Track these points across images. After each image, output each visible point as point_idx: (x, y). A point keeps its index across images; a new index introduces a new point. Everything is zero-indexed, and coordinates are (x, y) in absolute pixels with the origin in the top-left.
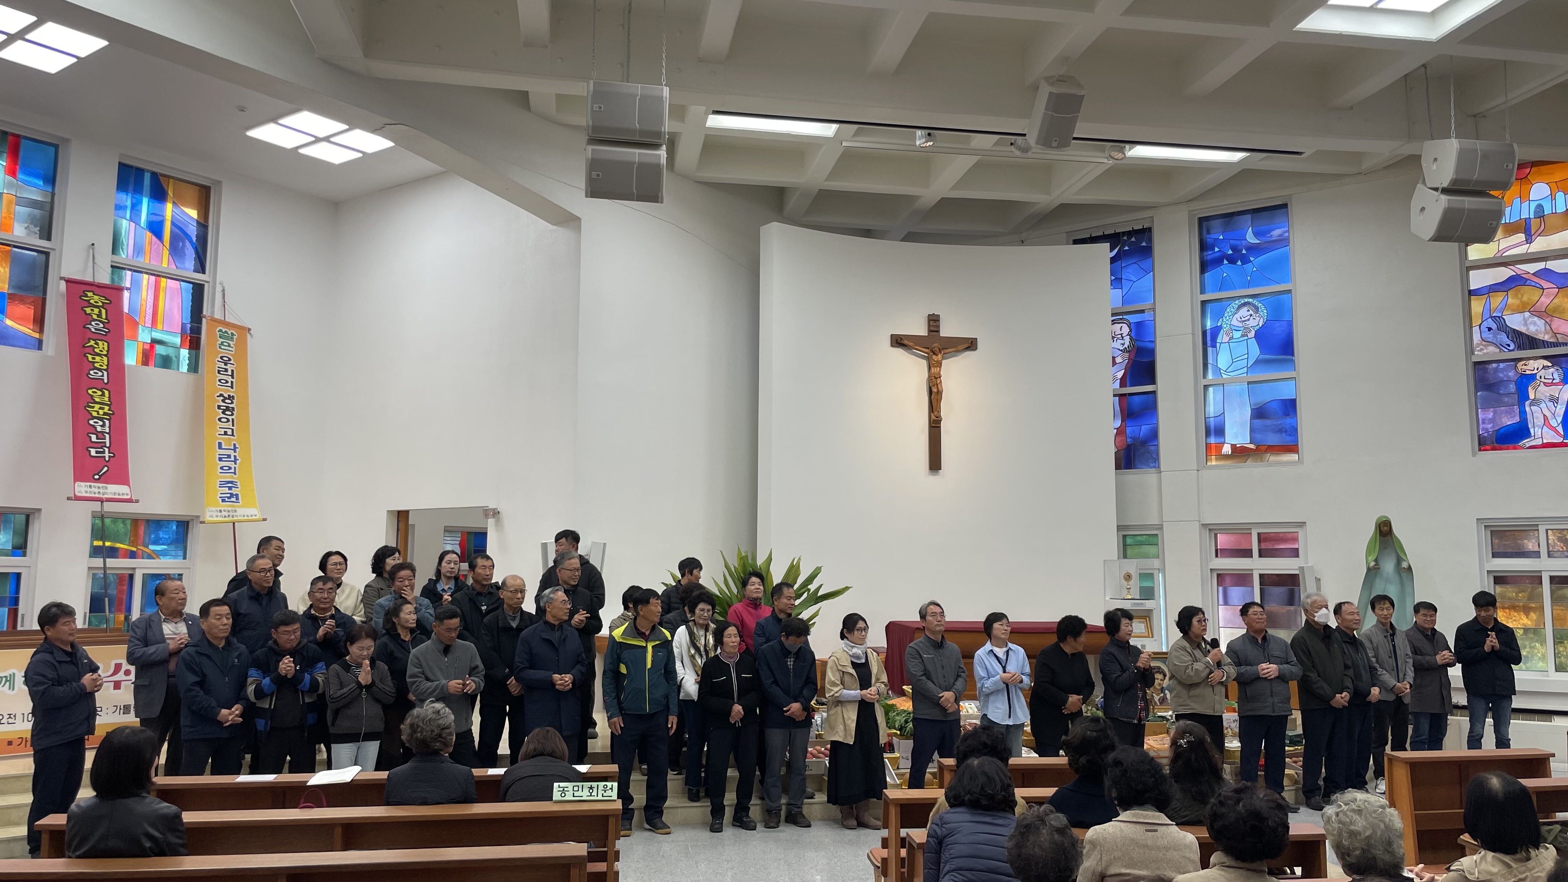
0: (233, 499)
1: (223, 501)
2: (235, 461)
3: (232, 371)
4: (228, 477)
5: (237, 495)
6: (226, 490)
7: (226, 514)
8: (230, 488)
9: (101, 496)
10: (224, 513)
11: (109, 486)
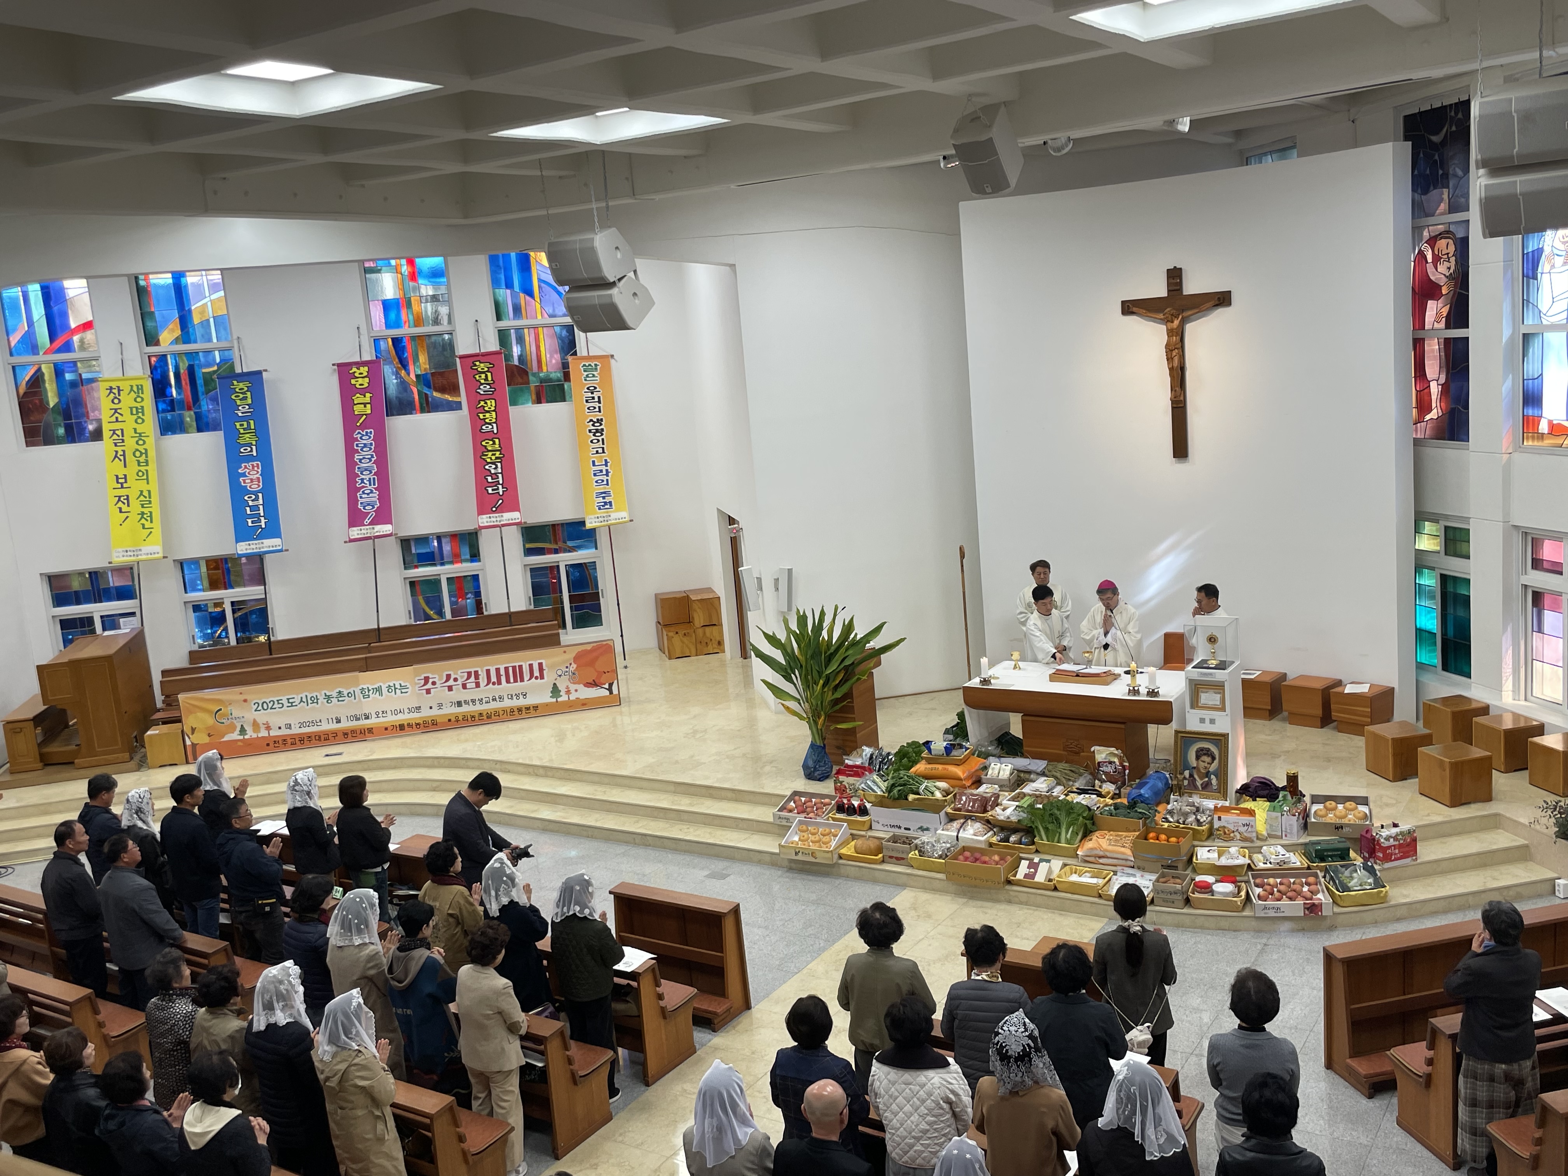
0: (608, 506)
1: (600, 509)
2: (607, 475)
3: (599, 397)
4: (601, 489)
5: (610, 503)
6: (601, 500)
7: (602, 519)
8: (604, 498)
9: (498, 523)
10: (600, 519)
11: (504, 514)
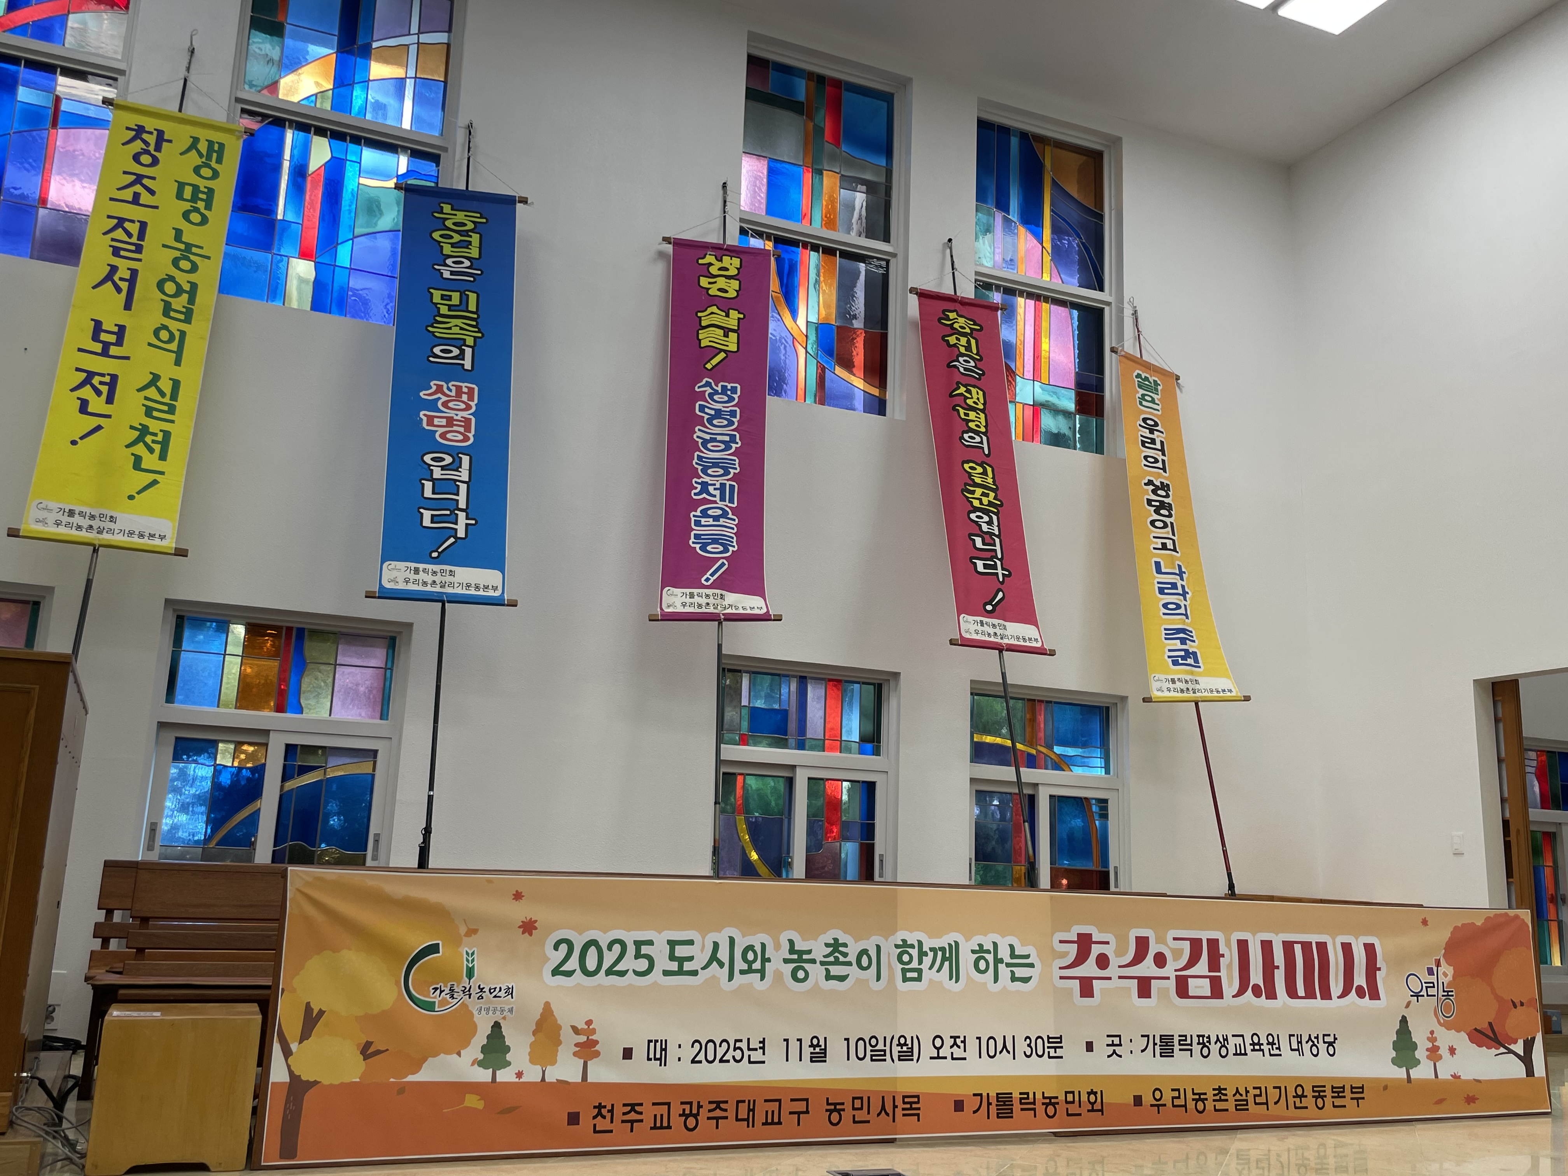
0: (1190, 661)
1: (1175, 663)
2: (1184, 594)
3: (1162, 442)
4: (1176, 622)
5: (1195, 654)
6: (1177, 644)
7: (1183, 686)
8: (1183, 641)
9: (999, 640)
10: (1179, 685)
11: (1008, 624)
